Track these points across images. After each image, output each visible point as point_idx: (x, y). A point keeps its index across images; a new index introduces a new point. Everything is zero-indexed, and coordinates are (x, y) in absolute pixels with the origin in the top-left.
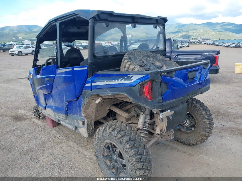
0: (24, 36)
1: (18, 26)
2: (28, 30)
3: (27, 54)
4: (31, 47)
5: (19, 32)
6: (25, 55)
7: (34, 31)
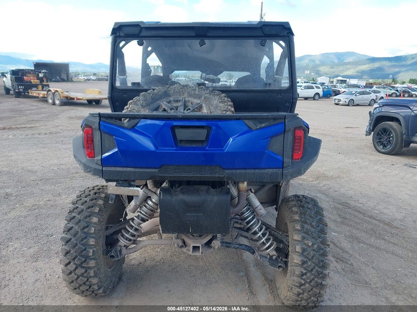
0: (328, 70)
1: (323, 55)
2: (336, 61)
3: (306, 99)
4: (314, 87)
5: (323, 63)
6: (303, 99)
7: (347, 63)
